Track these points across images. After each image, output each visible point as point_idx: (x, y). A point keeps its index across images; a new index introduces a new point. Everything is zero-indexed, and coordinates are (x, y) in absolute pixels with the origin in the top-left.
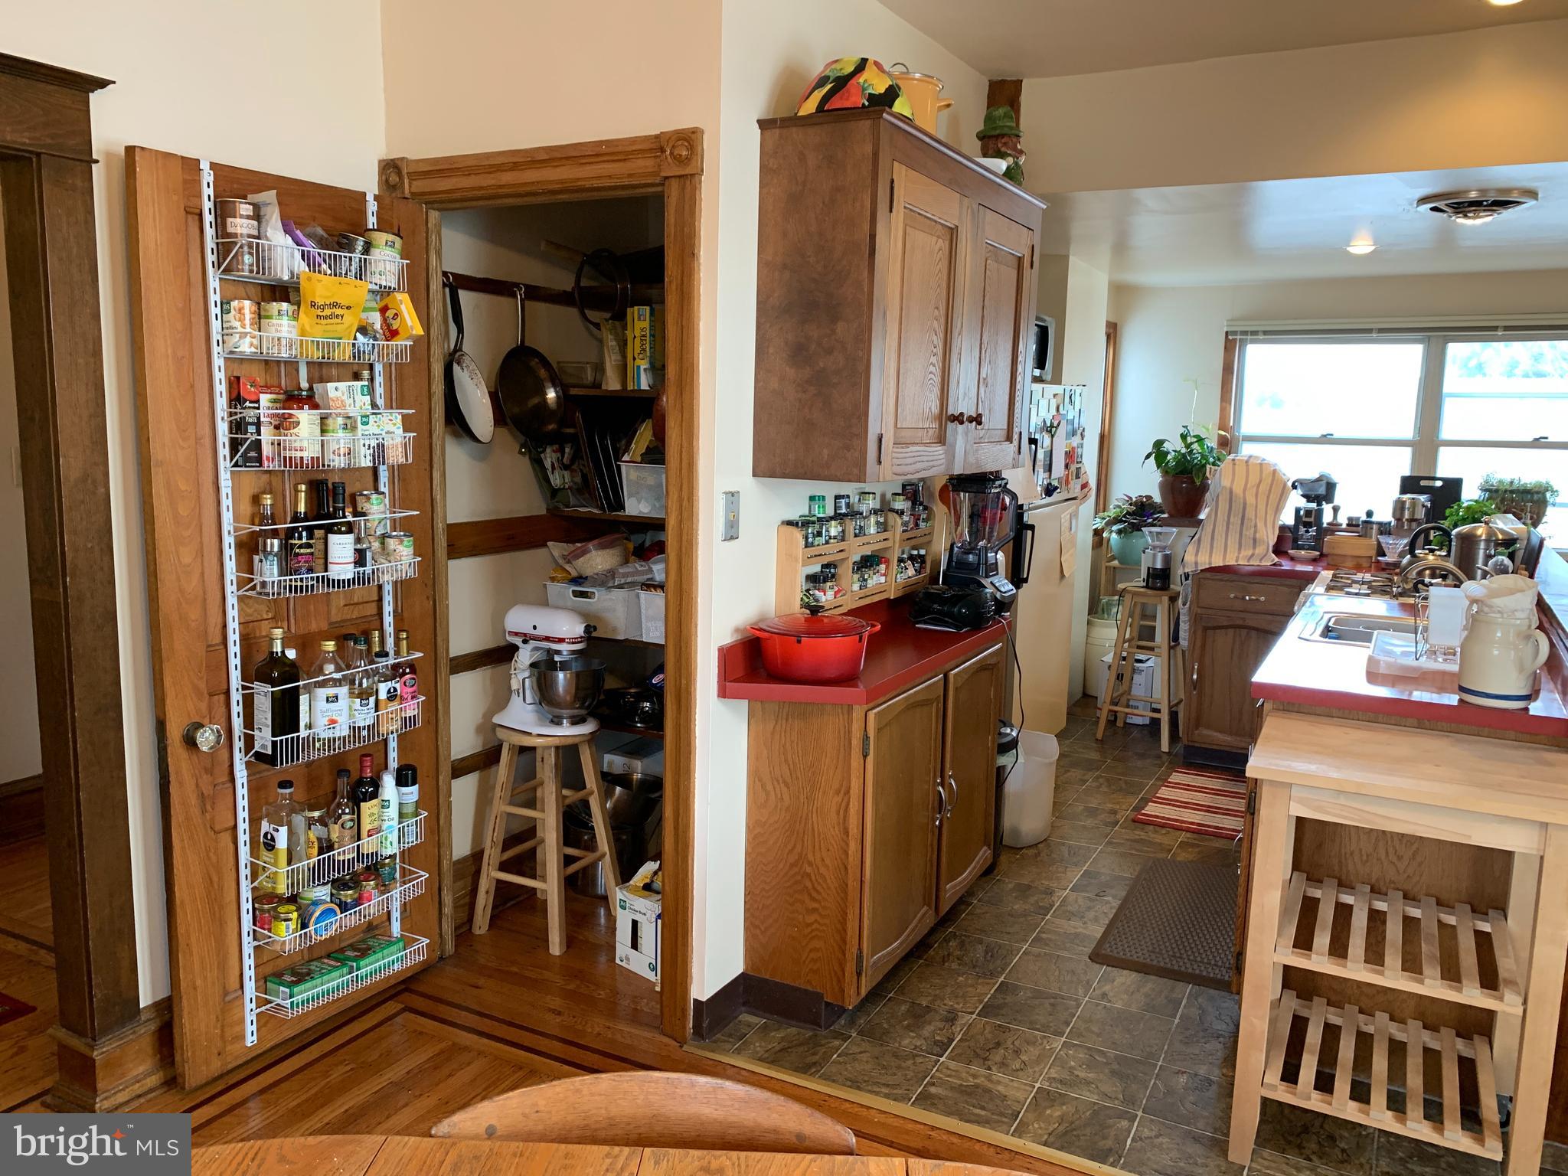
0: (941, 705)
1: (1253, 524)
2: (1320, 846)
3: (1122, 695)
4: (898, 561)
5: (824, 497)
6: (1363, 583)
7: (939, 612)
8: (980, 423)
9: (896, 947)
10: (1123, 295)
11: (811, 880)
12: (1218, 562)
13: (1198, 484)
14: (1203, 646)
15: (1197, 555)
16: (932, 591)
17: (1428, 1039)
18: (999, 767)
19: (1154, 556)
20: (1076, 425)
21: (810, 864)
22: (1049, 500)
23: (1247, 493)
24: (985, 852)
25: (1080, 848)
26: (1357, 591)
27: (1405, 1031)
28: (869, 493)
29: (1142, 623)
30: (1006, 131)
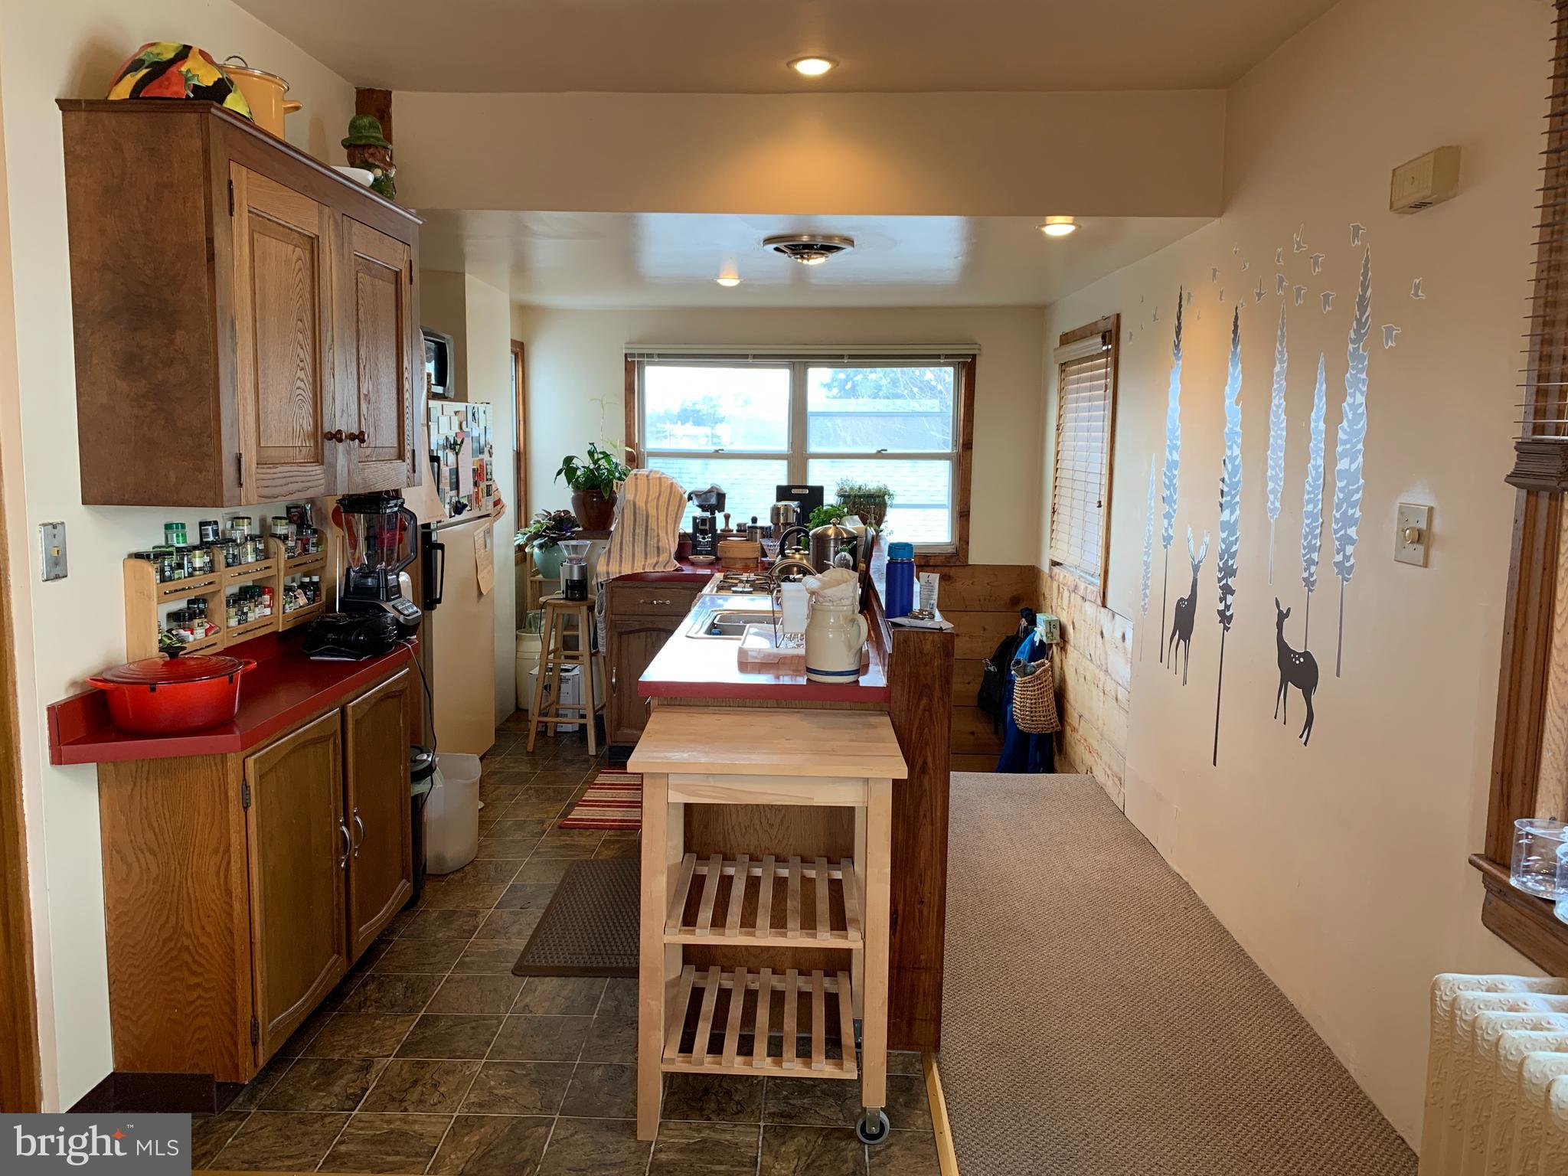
0: (339, 741)
1: (656, 534)
2: (706, 827)
3: (550, 705)
4: (285, 590)
5: (183, 526)
6: (747, 581)
7: (334, 642)
8: (362, 441)
9: (300, 1006)
10: (526, 314)
11: (190, 952)
12: (627, 570)
13: (607, 498)
14: (620, 650)
15: (608, 565)
16: (329, 620)
17: (802, 983)
18: (417, 796)
19: (571, 568)
20: (482, 442)
21: (188, 935)
22: (458, 518)
23: (649, 505)
24: (403, 886)
25: (507, 863)
26: (741, 590)
27: (784, 981)
28: (243, 518)
29: (565, 633)
30: (372, 141)
